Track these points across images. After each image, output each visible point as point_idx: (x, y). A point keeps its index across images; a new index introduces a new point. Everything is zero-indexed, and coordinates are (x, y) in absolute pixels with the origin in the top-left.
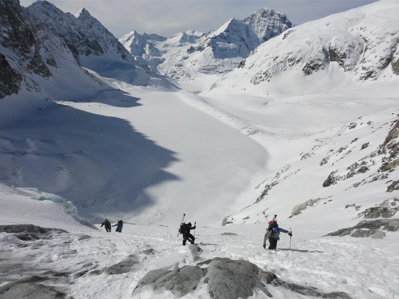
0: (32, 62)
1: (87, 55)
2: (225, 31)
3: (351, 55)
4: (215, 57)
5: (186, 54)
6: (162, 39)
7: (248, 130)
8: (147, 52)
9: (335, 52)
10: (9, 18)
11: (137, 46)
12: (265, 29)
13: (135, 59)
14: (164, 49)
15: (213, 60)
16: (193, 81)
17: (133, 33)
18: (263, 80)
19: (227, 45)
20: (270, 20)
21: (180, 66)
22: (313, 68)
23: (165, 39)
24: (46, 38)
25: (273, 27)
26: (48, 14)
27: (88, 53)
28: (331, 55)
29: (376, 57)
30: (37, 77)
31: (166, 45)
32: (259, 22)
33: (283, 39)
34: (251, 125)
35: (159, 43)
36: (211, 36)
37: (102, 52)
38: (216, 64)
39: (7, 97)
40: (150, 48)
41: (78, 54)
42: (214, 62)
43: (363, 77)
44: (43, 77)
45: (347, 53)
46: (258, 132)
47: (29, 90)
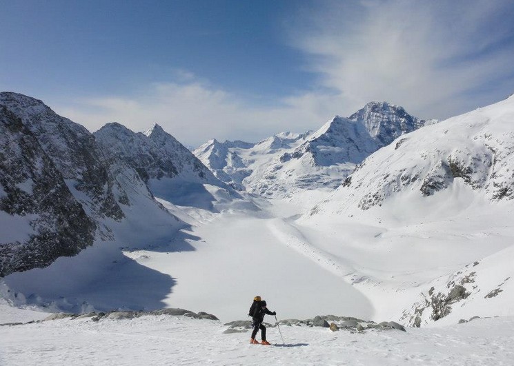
0: (105, 204)
1: (158, 178)
2: (327, 132)
3: (478, 169)
4: (316, 165)
5: (280, 164)
6: (248, 145)
7: (351, 277)
8: (230, 163)
9: (458, 166)
10: (84, 158)
11: (216, 157)
12: (379, 126)
13: (215, 174)
14: (251, 158)
15: (315, 168)
16: (290, 199)
17: (212, 141)
18: (373, 205)
19: (331, 148)
20: (383, 115)
21: (272, 178)
22: (433, 187)
23: (252, 145)
24: (119, 171)
25: (389, 122)
26: (117, 137)
27: (160, 176)
28: (453, 170)
29: (508, 170)
30: (109, 221)
31: (254, 153)
32: (369, 118)
33: (396, 149)
34: (355, 271)
35: (245, 151)
36: (310, 138)
37: (176, 173)
38: (318, 173)
39: (83, 251)
40: (233, 158)
41: (148, 178)
42: (315, 171)
43: (496, 196)
44: (115, 219)
45: (472, 167)
46: (364, 280)
47: (103, 240)
